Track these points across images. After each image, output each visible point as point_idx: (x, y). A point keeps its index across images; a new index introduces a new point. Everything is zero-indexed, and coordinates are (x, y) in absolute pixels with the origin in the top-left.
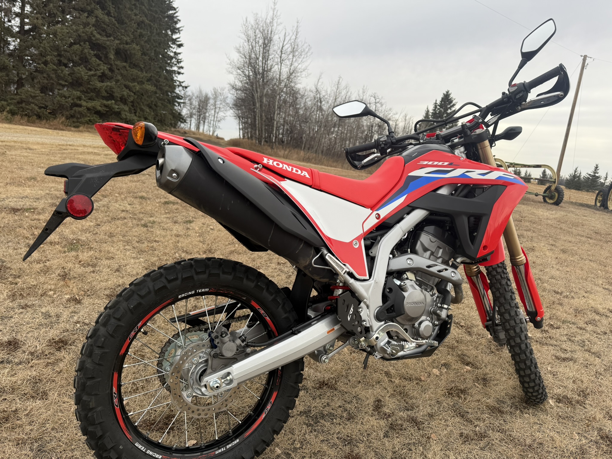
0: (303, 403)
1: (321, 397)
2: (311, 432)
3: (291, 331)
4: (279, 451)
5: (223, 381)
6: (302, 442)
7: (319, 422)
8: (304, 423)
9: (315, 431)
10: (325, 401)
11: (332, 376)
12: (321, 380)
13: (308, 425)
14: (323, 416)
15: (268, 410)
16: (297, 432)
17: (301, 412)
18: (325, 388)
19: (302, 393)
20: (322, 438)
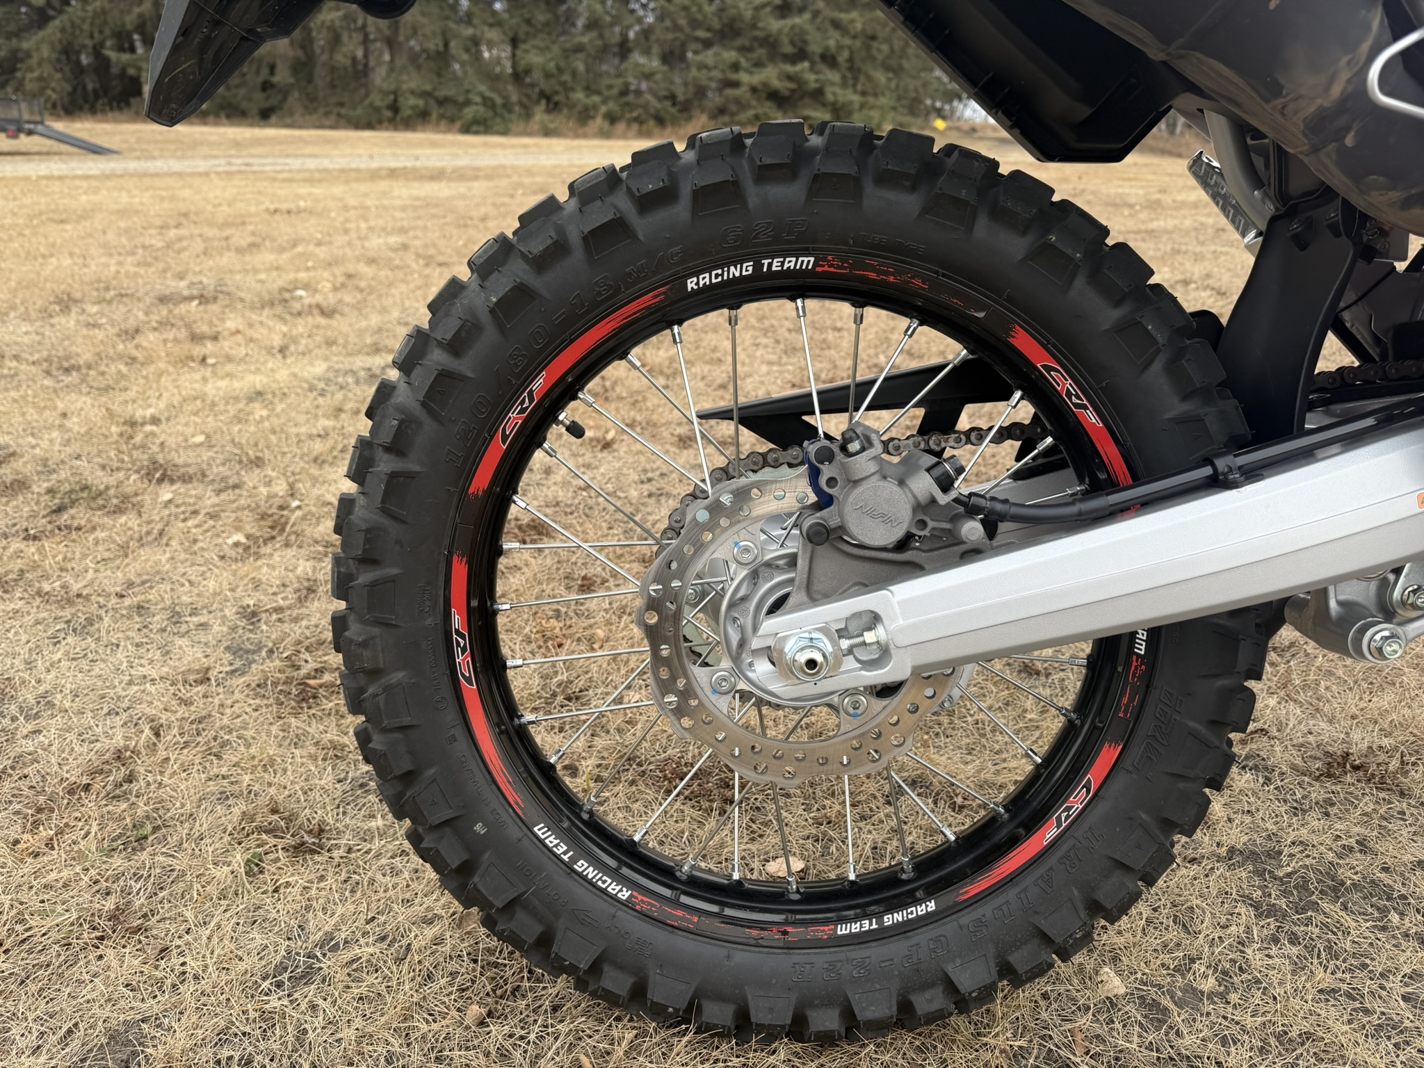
0: (1248, 819)
1: (1333, 810)
2: (1276, 940)
3: (1207, 471)
4: (1114, 984)
5: (845, 644)
6: (1225, 973)
7: (1315, 906)
8: (1246, 899)
9: (1294, 940)
10: (1350, 827)
11: (1386, 742)
12: (1338, 749)
13: (1262, 910)
14: (1336, 890)
15: (1074, 813)
16: (1206, 927)
17: (1232, 850)
18: (1348, 779)
19: (1239, 779)
20: (1324, 978)
